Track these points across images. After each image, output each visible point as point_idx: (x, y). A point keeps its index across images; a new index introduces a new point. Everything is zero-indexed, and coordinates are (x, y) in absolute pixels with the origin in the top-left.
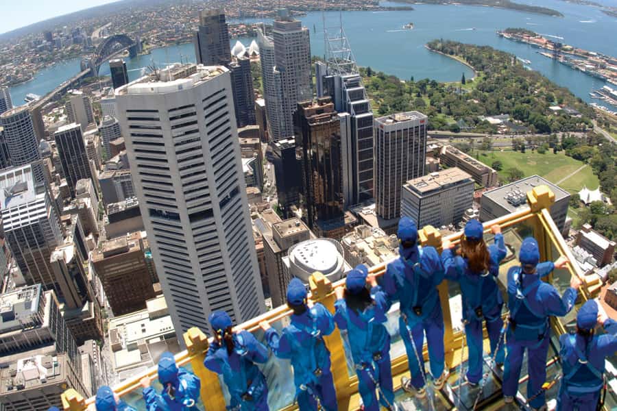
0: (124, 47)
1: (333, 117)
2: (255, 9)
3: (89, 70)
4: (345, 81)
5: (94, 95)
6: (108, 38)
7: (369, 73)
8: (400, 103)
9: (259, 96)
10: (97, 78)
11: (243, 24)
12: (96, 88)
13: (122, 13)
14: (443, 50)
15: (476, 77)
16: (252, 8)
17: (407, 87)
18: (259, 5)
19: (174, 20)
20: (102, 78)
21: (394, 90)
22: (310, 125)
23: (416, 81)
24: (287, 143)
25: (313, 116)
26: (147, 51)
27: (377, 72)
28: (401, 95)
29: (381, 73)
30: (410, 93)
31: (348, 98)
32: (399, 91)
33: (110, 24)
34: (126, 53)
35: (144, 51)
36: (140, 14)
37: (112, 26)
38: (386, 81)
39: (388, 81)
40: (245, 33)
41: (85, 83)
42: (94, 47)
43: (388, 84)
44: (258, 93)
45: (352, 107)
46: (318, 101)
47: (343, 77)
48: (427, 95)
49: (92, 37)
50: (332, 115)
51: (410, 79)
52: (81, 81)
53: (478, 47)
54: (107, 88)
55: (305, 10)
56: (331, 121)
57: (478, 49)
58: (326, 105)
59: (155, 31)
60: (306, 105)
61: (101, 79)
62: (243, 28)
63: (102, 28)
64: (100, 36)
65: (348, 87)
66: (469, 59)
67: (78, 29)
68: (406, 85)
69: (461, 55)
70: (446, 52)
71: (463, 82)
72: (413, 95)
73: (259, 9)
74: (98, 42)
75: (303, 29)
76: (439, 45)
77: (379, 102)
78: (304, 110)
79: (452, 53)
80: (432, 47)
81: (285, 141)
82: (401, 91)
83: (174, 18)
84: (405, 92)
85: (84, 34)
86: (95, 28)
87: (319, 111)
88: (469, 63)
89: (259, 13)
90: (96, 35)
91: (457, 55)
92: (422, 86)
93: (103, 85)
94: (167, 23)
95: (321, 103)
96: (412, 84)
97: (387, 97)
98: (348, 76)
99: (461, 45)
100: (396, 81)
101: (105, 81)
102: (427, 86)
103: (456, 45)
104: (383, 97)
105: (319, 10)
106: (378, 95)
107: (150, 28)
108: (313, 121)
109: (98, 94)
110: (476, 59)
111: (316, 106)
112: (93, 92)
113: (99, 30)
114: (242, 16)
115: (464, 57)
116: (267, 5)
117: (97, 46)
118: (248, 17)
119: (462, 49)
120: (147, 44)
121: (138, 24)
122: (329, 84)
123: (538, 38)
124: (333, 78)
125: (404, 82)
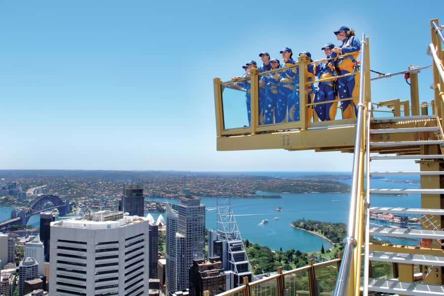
0: (55, 205)
1: (221, 273)
2: (164, 192)
3: (19, 218)
4: (231, 245)
5: (19, 240)
6: (41, 196)
7: (247, 244)
8: (272, 267)
9: (161, 257)
10: (25, 227)
11: (154, 202)
12: (21, 235)
13: (58, 179)
14: (305, 227)
15: (333, 247)
16: (162, 190)
17: (277, 256)
18: (167, 189)
19: (100, 192)
20: (30, 227)
21: (266, 258)
22: (203, 278)
23: (284, 251)
24: (182, 294)
25: (205, 271)
26: (74, 212)
27: (253, 244)
28: (273, 261)
29: (257, 245)
30: (280, 260)
31: (233, 258)
32: (271, 258)
33: (46, 186)
34: (56, 211)
35: (72, 212)
36: (73, 183)
37: (47, 187)
38: (260, 251)
39: (262, 251)
40: (155, 209)
41: (12, 229)
42: (27, 202)
43: (262, 253)
44: (160, 254)
45: (235, 266)
46: (210, 259)
47: (229, 242)
48: (294, 262)
49: (27, 193)
50: (220, 271)
51: (279, 250)
52: (9, 226)
53: (334, 224)
54: (33, 236)
55: (201, 195)
56: (220, 275)
57: (334, 226)
58: (216, 263)
59: (84, 198)
60: (200, 262)
61: (28, 229)
62: (154, 205)
63: (38, 188)
64: (34, 193)
65: (233, 250)
66: (326, 234)
67: (15, 184)
68: (276, 254)
69: (320, 231)
70: (308, 229)
71: (323, 251)
72: (282, 262)
73: (166, 192)
74: (32, 197)
75: (201, 205)
76: (302, 224)
77: (255, 266)
78: (198, 266)
79: (312, 230)
80: (296, 225)
81: (180, 292)
82: (272, 258)
83: (100, 190)
84: (275, 259)
85: (20, 188)
86: (31, 186)
87: (210, 267)
88: (327, 237)
89: (167, 195)
90: (31, 191)
91: (316, 230)
92: (290, 255)
93: (29, 233)
94: (95, 193)
95: (212, 261)
96: (281, 254)
97: (262, 263)
98: (233, 241)
99: (320, 223)
100: (268, 250)
101: (32, 230)
102: (293, 255)
103: (315, 223)
104: (258, 263)
105: (211, 196)
106: (254, 261)
107: (80, 195)
108: (205, 275)
109: (23, 240)
110: (333, 233)
111: (208, 263)
112: (18, 238)
113: (34, 189)
114: (154, 196)
115: (322, 232)
116: (173, 189)
117: (30, 200)
118: (159, 197)
119: (320, 227)
120: (75, 207)
121: (70, 190)
122: (218, 247)
123: (385, 215)
124: (221, 243)
125: (274, 252)
